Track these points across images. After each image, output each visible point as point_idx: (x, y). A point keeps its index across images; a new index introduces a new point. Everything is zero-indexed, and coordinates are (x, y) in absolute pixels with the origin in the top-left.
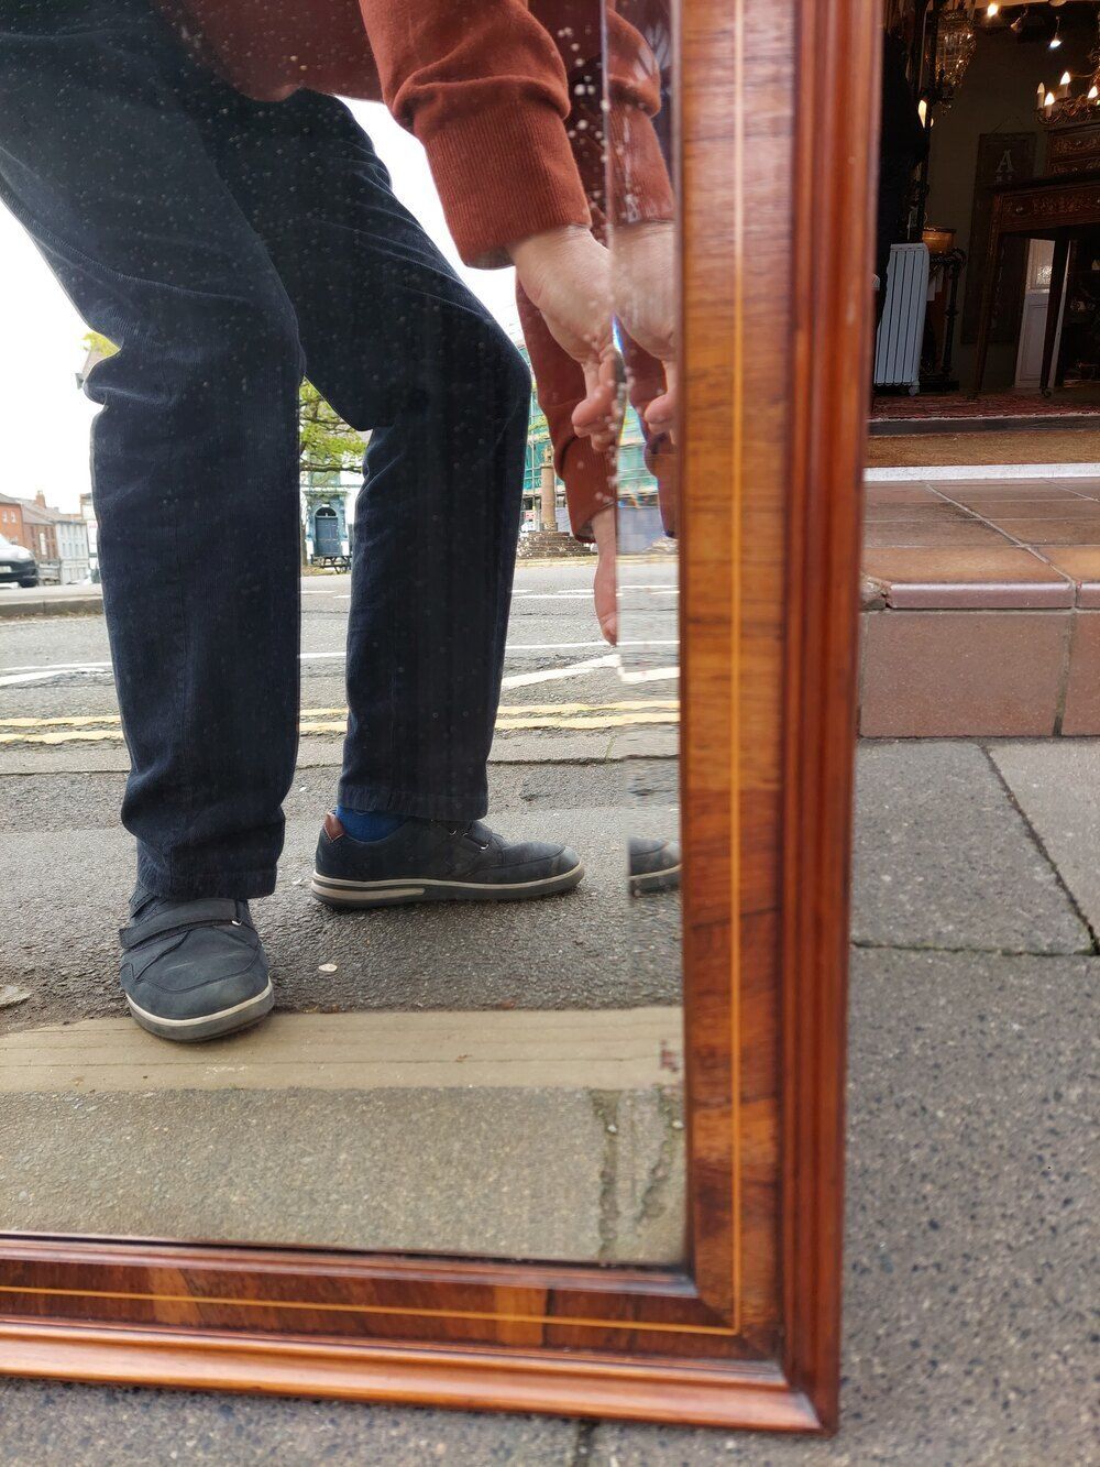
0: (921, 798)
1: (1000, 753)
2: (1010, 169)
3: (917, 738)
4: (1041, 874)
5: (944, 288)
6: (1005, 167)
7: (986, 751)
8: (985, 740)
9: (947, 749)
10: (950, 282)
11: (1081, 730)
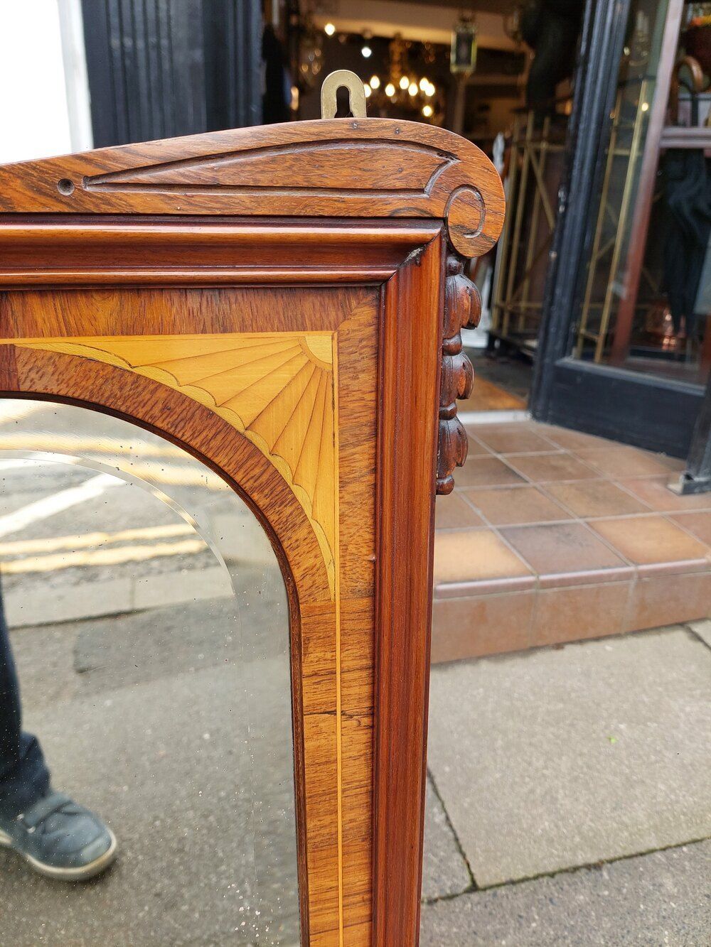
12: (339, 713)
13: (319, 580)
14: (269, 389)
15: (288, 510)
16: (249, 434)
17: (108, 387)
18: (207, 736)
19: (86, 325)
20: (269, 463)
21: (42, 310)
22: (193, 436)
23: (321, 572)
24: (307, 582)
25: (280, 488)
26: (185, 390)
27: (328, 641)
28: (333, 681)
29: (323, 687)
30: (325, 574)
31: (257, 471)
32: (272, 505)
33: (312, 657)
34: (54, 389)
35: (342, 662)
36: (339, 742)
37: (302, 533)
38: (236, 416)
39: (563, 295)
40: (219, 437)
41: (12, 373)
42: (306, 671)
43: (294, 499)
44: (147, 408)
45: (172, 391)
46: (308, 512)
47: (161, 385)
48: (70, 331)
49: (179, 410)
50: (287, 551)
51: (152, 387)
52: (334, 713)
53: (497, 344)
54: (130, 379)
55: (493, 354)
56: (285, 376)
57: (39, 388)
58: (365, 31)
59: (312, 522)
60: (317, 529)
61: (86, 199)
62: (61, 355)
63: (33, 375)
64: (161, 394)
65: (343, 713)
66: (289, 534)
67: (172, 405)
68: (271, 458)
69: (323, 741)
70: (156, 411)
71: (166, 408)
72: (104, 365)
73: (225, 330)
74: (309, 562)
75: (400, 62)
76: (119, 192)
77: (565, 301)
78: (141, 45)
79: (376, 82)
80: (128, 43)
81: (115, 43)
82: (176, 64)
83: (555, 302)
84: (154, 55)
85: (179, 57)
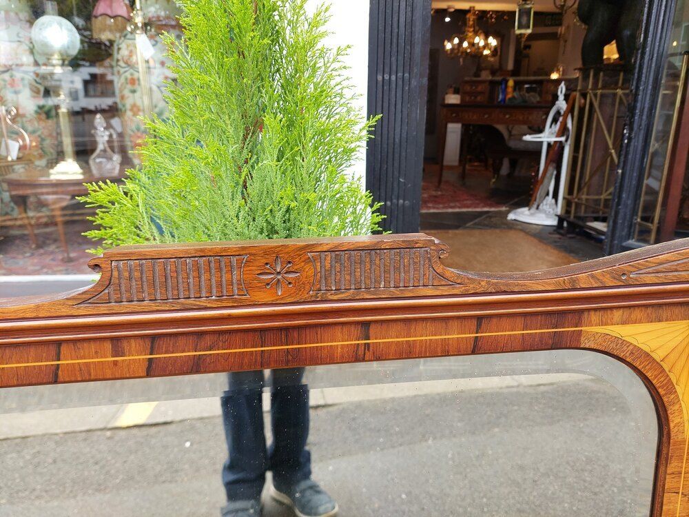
12: (680, 493)
13: (681, 429)
14: (672, 345)
15: (673, 396)
16: (661, 363)
17: (611, 345)
18: (404, 496)
19: (609, 321)
20: (668, 376)
21: (594, 317)
22: (640, 364)
23: (682, 425)
24: (676, 429)
25: (670, 387)
26: (640, 346)
27: (680, 458)
28: (680, 477)
29: (675, 480)
30: (684, 426)
31: (662, 379)
32: (666, 394)
33: (673, 465)
34: (592, 346)
35: (685, 468)
36: (678, 508)
37: (676, 407)
38: (658, 356)
39: (628, 198)
40: (650, 365)
41: (579, 341)
42: (668, 472)
43: (676, 392)
44: (625, 353)
45: (635, 346)
46: (681, 397)
47: (631, 344)
48: (603, 324)
49: (636, 354)
50: (669, 415)
51: (628, 344)
52: (678, 493)
53: (565, 224)
54: (620, 342)
55: (562, 231)
56: (680, 338)
57: (587, 346)
58: (449, 7)
59: (682, 403)
60: (683, 405)
61: (630, 280)
62: (597, 333)
63: (586, 341)
64: (631, 347)
65: (682, 494)
66: (671, 407)
67: (634, 352)
68: (669, 374)
69: (671, 507)
70: (628, 354)
71: (632, 353)
72: (612, 336)
73: (660, 321)
74: (677, 420)
75: (474, 26)
76: (642, 276)
77: (629, 202)
78: (393, 78)
79: (456, 41)
80: (387, 77)
81: (380, 78)
82: (412, 86)
83: (622, 202)
84: (400, 83)
85: (414, 83)
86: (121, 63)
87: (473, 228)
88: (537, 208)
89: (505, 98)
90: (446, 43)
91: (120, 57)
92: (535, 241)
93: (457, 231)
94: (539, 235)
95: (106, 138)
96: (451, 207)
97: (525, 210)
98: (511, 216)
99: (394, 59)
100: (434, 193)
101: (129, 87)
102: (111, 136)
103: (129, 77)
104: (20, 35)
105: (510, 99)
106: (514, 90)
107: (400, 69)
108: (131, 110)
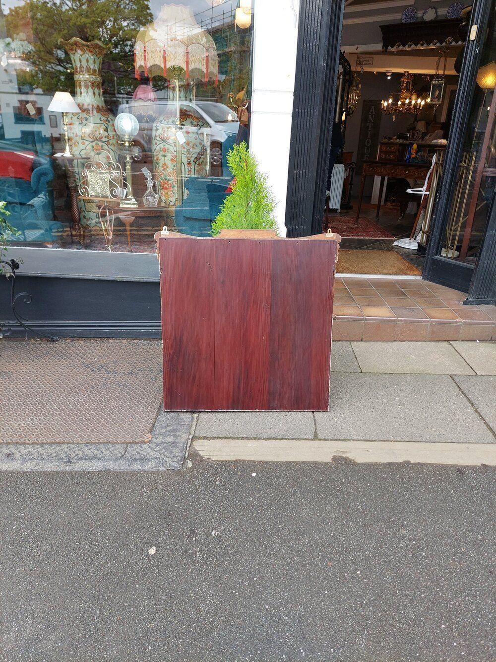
0: (340, 351)
1: (353, 344)
2: (374, 113)
3: (339, 341)
4: (356, 363)
5: (349, 175)
6: (372, 112)
7: (350, 343)
8: (350, 341)
9: (344, 342)
10: (351, 173)
11: (365, 340)
55: (420, 253)
75: (406, 88)
77: (437, 234)
78: (301, 172)
79: (390, 101)
80: (298, 172)
81: (295, 172)
82: (309, 176)
83: (434, 234)
84: (304, 174)
85: (310, 174)
86: (158, 138)
87: (366, 249)
88: (415, 239)
89: (410, 157)
90: (382, 102)
91: (157, 134)
92: (400, 257)
93: (354, 250)
94: (406, 255)
95: (152, 184)
96: (358, 236)
97: (407, 240)
98: (395, 243)
99: (302, 164)
100: (351, 226)
101: (162, 153)
102: (155, 183)
103: (162, 147)
104: (102, 119)
105: (413, 158)
106: (417, 152)
107: (304, 169)
108: (163, 167)
